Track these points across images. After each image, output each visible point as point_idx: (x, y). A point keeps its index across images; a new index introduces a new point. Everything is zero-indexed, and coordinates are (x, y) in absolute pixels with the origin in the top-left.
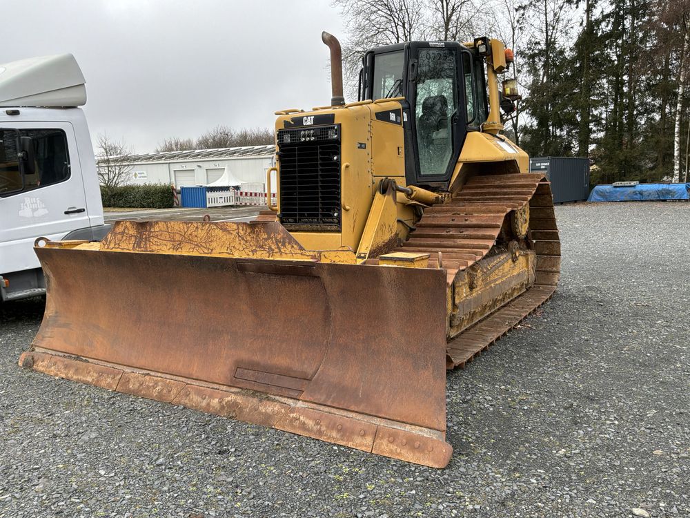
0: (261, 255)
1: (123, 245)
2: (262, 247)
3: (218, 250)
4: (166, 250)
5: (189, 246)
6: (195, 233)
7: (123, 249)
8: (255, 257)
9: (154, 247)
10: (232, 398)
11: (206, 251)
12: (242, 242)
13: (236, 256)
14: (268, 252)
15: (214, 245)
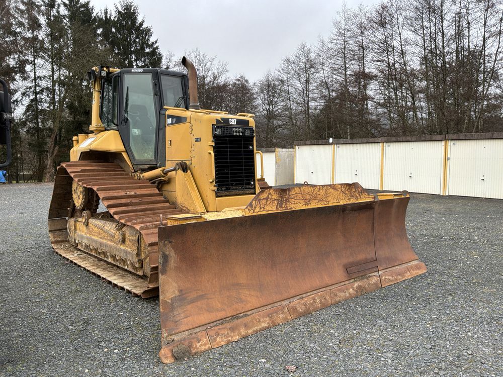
0: (353, 201)
1: (267, 208)
2: (353, 196)
3: (332, 202)
4: (301, 206)
5: (315, 201)
6: (318, 193)
7: (268, 211)
8: (350, 202)
9: (292, 206)
10: (356, 285)
11: (325, 203)
12: (344, 195)
13: (341, 203)
14: (356, 199)
15: (330, 198)
